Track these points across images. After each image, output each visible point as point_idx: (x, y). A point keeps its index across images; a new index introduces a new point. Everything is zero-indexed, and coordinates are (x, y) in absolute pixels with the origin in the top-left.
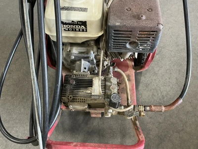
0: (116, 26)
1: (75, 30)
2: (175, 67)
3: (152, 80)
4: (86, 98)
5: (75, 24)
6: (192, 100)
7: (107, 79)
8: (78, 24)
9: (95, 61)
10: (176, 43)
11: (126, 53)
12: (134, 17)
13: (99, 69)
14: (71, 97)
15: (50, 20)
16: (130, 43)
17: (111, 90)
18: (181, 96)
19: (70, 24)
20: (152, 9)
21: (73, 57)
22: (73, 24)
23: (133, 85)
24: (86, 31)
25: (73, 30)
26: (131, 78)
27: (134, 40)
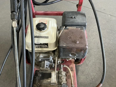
0: (63, 47)
1: (42, 47)
2: (98, 61)
3: (85, 69)
4: (47, 85)
5: (42, 45)
6: (108, 81)
7: (60, 72)
8: (43, 45)
9: (53, 61)
10: (97, 47)
11: (70, 58)
12: (73, 42)
13: (55, 64)
14: (38, 85)
15: (28, 43)
16: (72, 54)
17: (62, 80)
18: (101, 82)
19: (39, 45)
20: (82, 38)
21: (40, 60)
22: (41, 45)
23: (75, 73)
24: (48, 48)
25: (40, 47)
26: (73, 69)
27: (74, 53)
